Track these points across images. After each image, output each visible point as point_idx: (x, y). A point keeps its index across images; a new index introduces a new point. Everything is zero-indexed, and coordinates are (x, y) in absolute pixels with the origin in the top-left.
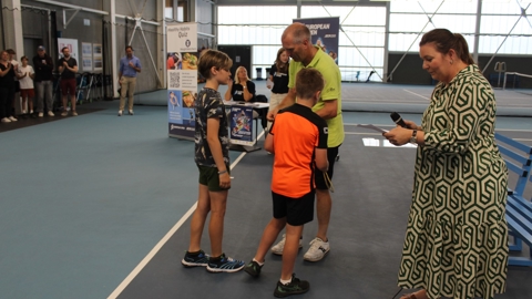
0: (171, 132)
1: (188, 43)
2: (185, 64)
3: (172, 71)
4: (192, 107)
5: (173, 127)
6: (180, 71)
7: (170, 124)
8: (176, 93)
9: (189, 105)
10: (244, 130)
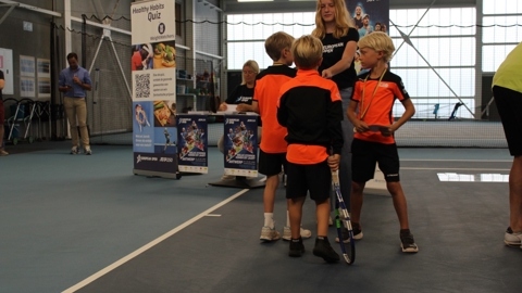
0: (138, 166)
1: (162, 28)
2: (157, 61)
3: (139, 73)
4: (168, 125)
5: (139, 158)
6: (150, 71)
7: (136, 155)
8: (144, 106)
9: (165, 122)
10: (244, 152)
